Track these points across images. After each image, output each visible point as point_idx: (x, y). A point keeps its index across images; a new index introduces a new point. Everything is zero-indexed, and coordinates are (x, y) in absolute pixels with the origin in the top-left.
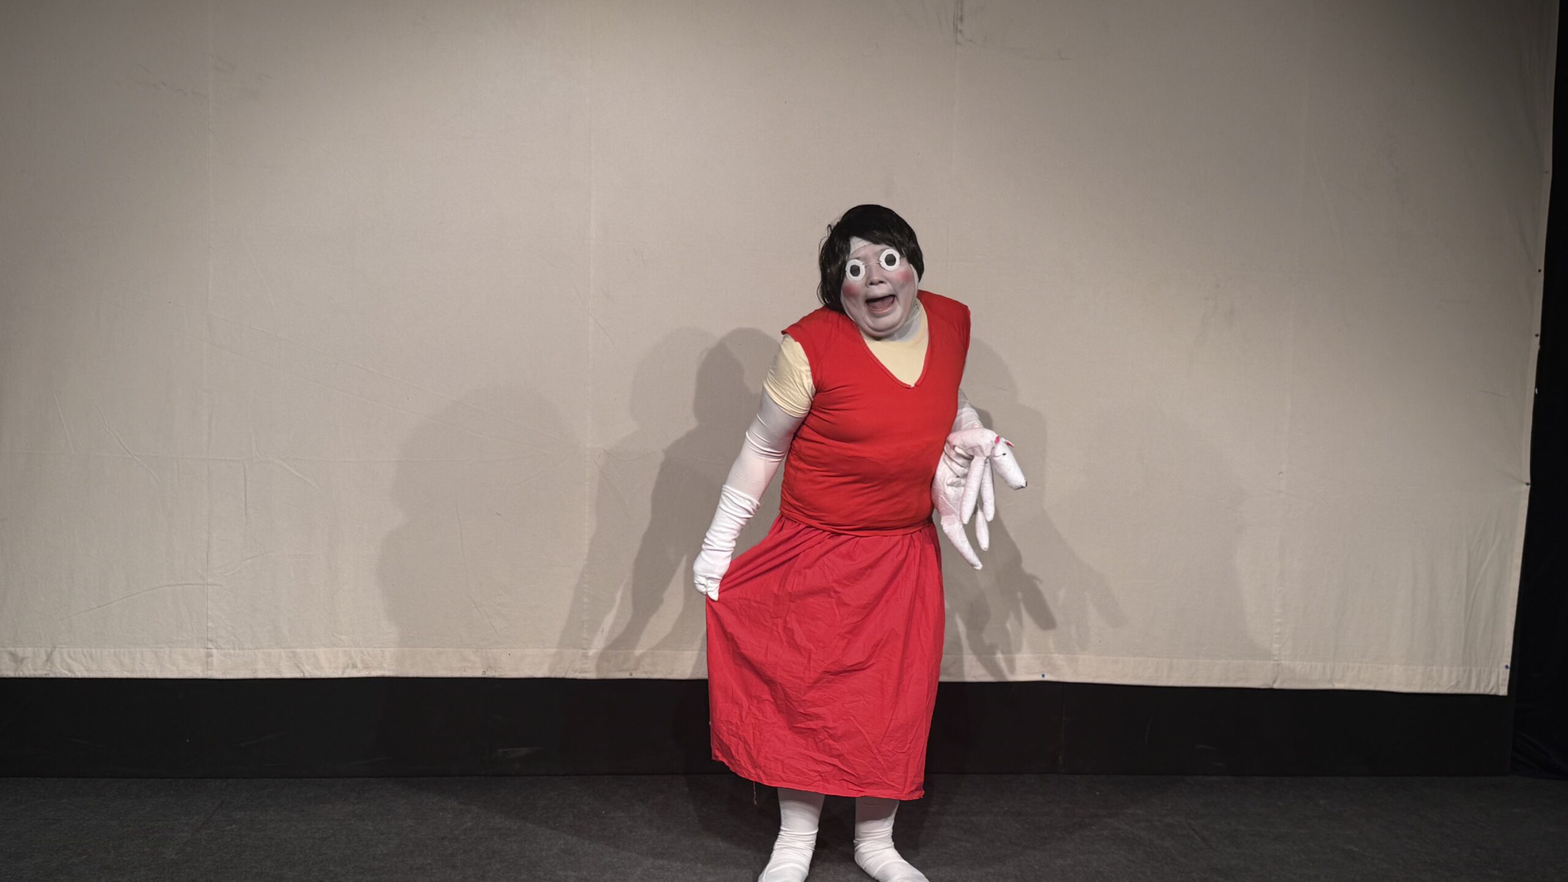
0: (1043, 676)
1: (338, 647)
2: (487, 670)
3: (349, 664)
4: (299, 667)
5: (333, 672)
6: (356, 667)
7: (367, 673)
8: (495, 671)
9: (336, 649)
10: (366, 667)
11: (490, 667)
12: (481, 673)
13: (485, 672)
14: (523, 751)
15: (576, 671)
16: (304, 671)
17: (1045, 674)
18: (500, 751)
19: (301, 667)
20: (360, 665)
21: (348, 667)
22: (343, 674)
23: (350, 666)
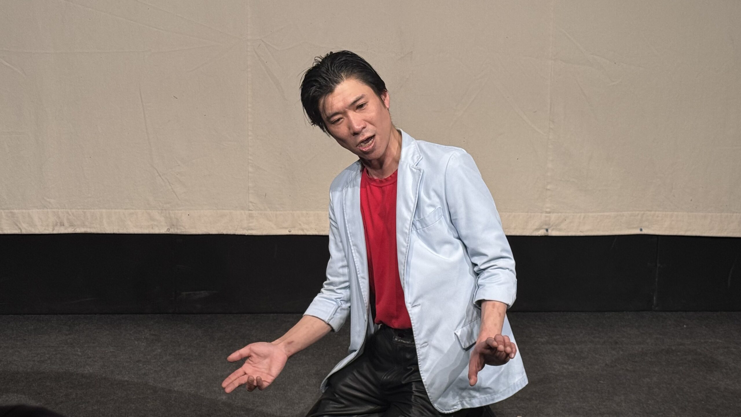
0: (641, 230)
1: (47, 209)
2: (171, 228)
3: (57, 222)
4: (17, 225)
5: (45, 229)
6: (63, 225)
7: (73, 230)
8: (177, 229)
9: (46, 210)
10: (72, 225)
11: (173, 225)
12: (166, 230)
13: (168, 229)
14: (204, 294)
15: (244, 229)
16: (21, 227)
17: (642, 228)
18: (184, 293)
19: (19, 225)
20: (66, 224)
21: (56, 225)
22: (53, 230)
23: (59, 224)
